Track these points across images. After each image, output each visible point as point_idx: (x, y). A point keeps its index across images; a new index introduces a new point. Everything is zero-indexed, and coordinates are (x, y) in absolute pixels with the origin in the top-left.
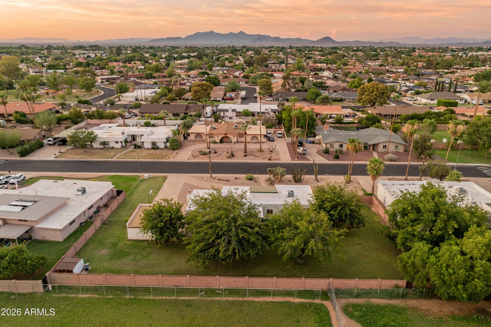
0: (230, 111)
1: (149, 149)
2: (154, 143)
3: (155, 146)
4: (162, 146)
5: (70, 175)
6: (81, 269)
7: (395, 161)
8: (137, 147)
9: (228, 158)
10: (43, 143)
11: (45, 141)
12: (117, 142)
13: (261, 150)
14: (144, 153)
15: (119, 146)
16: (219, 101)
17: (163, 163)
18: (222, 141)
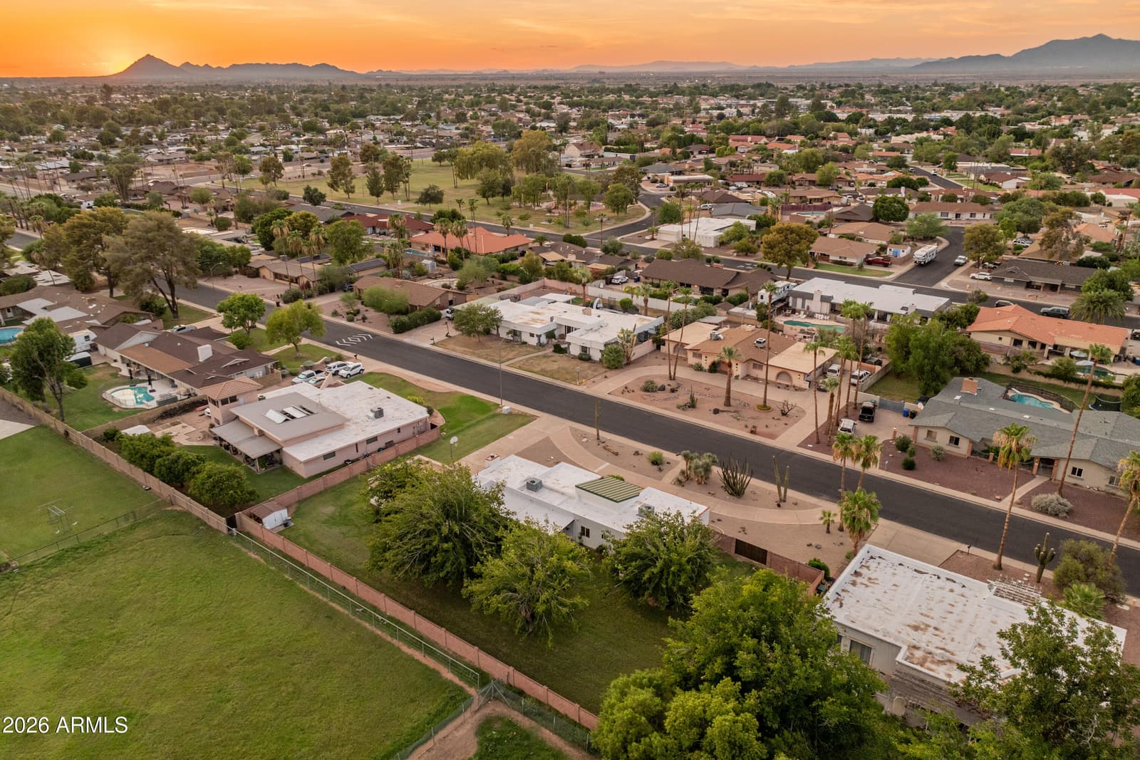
0: (817, 298)
1: (574, 357)
2: (584, 349)
3: (585, 356)
4: (596, 356)
5: (418, 380)
6: (280, 522)
7: (1056, 515)
8: (558, 349)
9: (679, 407)
10: (440, 315)
11: (444, 312)
12: (532, 335)
13: (765, 407)
14: (560, 362)
15: (534, 341)
16: (851, 264)
17: (564, 389)
18: (714, 368)
